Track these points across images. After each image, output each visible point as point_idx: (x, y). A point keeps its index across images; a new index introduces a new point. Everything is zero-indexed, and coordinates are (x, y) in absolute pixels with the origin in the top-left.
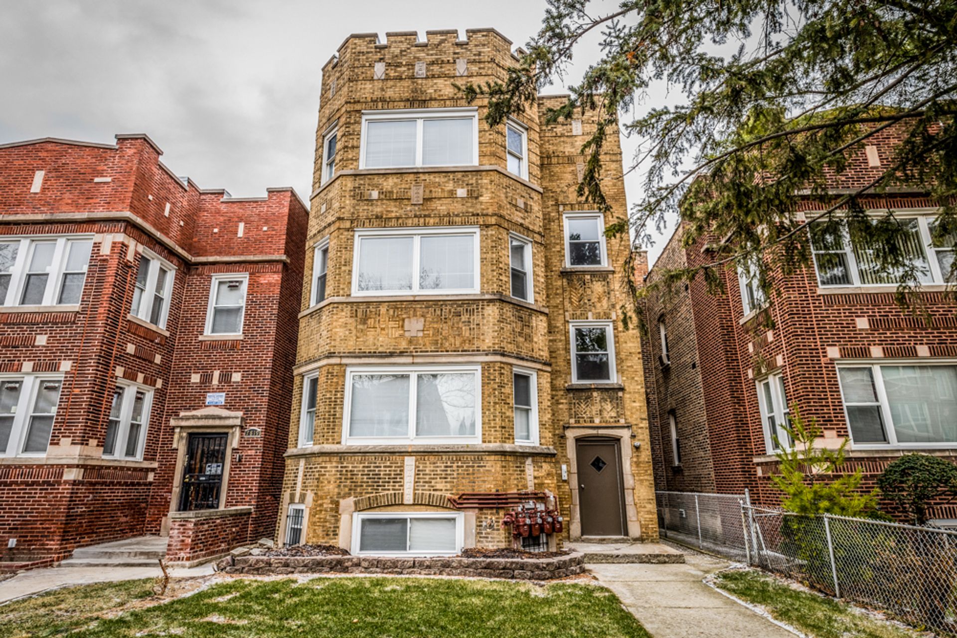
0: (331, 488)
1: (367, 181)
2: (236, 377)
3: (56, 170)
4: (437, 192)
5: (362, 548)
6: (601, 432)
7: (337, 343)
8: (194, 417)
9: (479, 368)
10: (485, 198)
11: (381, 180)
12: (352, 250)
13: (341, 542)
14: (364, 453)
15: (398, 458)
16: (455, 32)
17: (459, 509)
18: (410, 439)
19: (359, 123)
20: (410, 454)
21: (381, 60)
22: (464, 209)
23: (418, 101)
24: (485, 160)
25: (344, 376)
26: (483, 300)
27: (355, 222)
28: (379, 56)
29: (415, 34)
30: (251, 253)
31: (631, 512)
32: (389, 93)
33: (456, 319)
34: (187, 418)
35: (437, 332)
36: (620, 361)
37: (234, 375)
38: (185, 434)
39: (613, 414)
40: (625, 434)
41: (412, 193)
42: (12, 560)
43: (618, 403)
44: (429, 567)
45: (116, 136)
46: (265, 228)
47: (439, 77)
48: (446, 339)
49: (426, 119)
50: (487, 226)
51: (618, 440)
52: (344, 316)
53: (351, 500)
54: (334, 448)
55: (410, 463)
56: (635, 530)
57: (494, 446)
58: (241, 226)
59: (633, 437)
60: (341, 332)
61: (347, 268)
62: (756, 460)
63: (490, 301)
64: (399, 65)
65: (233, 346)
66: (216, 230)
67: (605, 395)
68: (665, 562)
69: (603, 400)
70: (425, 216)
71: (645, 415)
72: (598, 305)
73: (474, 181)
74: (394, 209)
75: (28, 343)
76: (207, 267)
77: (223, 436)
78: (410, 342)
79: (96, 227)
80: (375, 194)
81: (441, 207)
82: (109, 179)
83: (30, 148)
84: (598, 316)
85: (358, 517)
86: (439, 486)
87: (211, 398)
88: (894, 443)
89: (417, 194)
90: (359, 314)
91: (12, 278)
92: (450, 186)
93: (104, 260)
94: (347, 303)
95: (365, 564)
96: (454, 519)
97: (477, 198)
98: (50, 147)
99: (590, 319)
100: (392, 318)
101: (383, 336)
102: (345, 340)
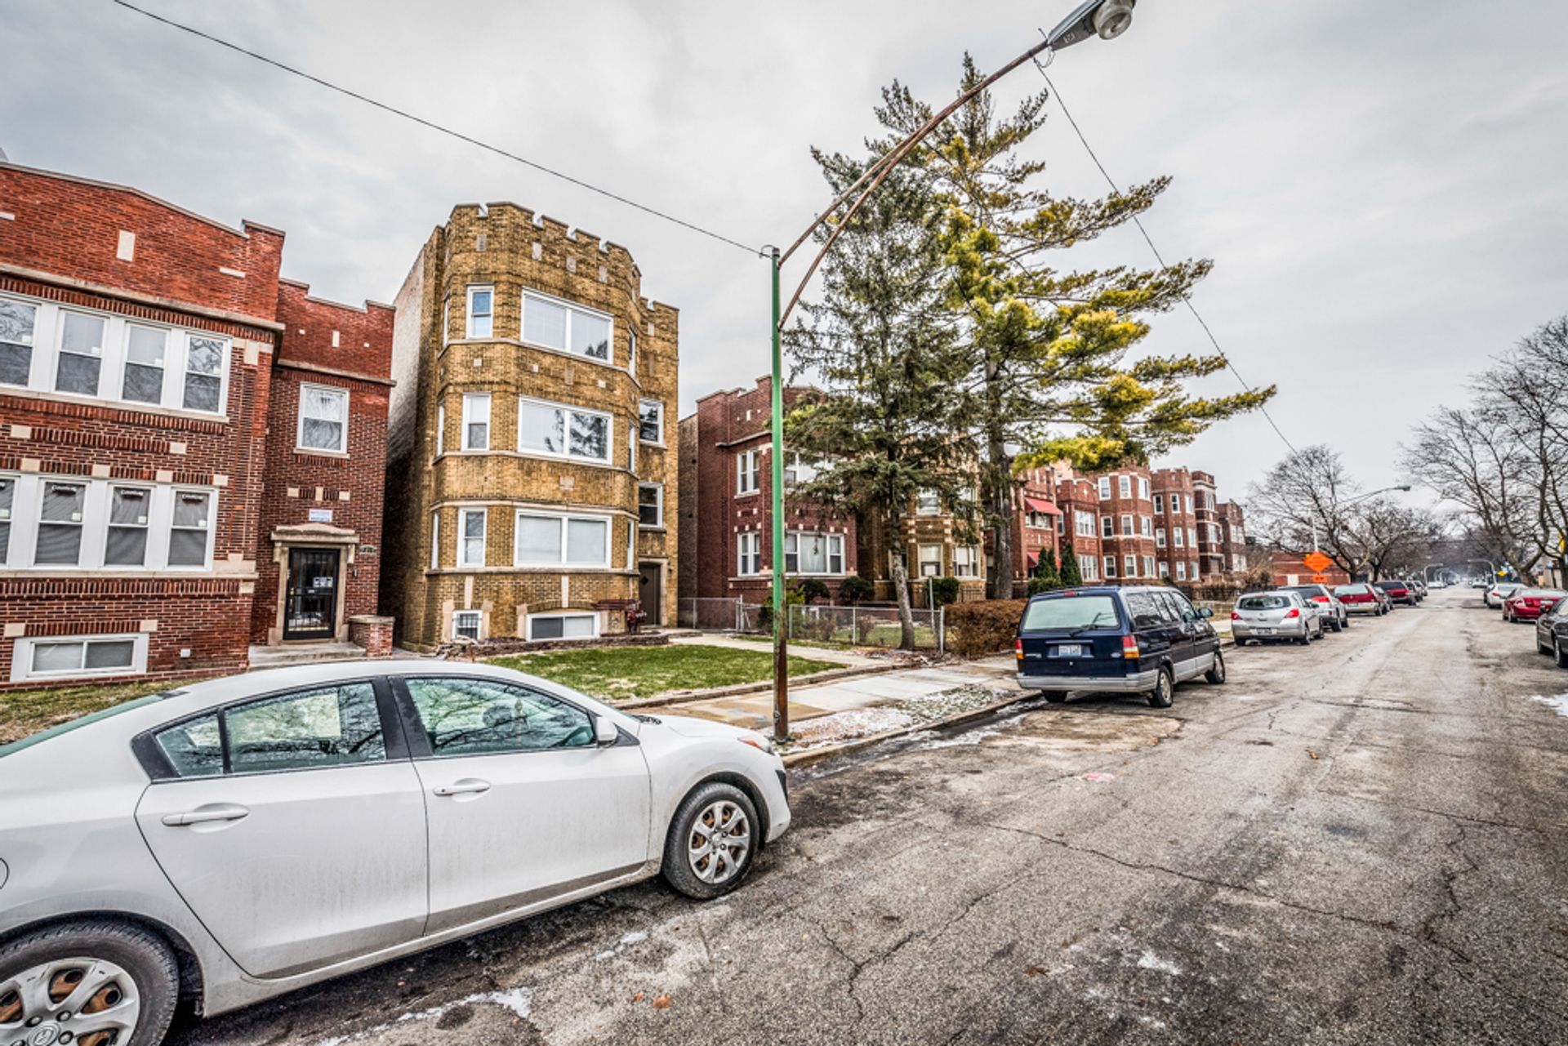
0: (509, 598)
1: (529, 354)
2: (344, 496)
3: (155, 238)
4: (584, 380)
5: (533, 637)
7: (508, 489)
8: (295, 532)
9: (610, 518)
10: (618, 392)
11: (540, 357)
12: (517, 412)
13: (519, 634)
14: (532, 574)
15: (556, 577)
16: (598, 239)
17: (598, 610)
18: (564, 564)
19: (520, 296)
20: (565, 574)
21: (538, 241)
22: (603, 398)
23: (569, 293)
24: (618, 362)
25: (514, 515)
27: (520, 389)
28: (535, 236)
29: (566, 227)
30: (349, 369)
31: (663, 610)
32: (546, 277)
33: (596, 481)
34: (287, 533)
35: (583, 489)
36: (665, 513)
37: (341, 494)
38: (286, 549)
39: (659, 549)
40: (664, 562)
41: (565, 374)
42: (188, 668)
43: (662, 542)
45: (244, 221)
46: (367, 345)
47: (586, 277)
48: (589, 495)
49: (575, 312)
51: (658, 566)
52: (512, 468)
53: (525, 606)
54: (509, 569)
55: (565, 580)
56: (664, 621)
57: (618, 570)
58: (336, 336)
59: (669, 564)
60: (511, 481)
61: (514, 427)
62: (730, 579)
63: (619, 471)
64: (553, 252)
65: (339, 463)
66: (302, 332)
67: (655, 535)
69: (654, 539)
70: (575, 396)
71: (676, 550)
73: (610, 377)
74: (552, 385)
75: (160, 452)
76: (294, 374)
77: (333, 553)
78: (564, 494)
79: (234, 329)
80: (536, 368)
81: (587, 392)
82: (242, 275)
83: (101, 193)
85: (530, 617)
86: (584, 596)
87: (314, 514)
89: (569, 376)
90: (525, 468)
92: (593, 376)
93: (251, 371)
94: (515, 457)
96: (592, 617)
97: (612, 391)
98: (135, 200)
99: (649, 481)
100: (551, 474)
101: (545, 487)
102: (514, 487)
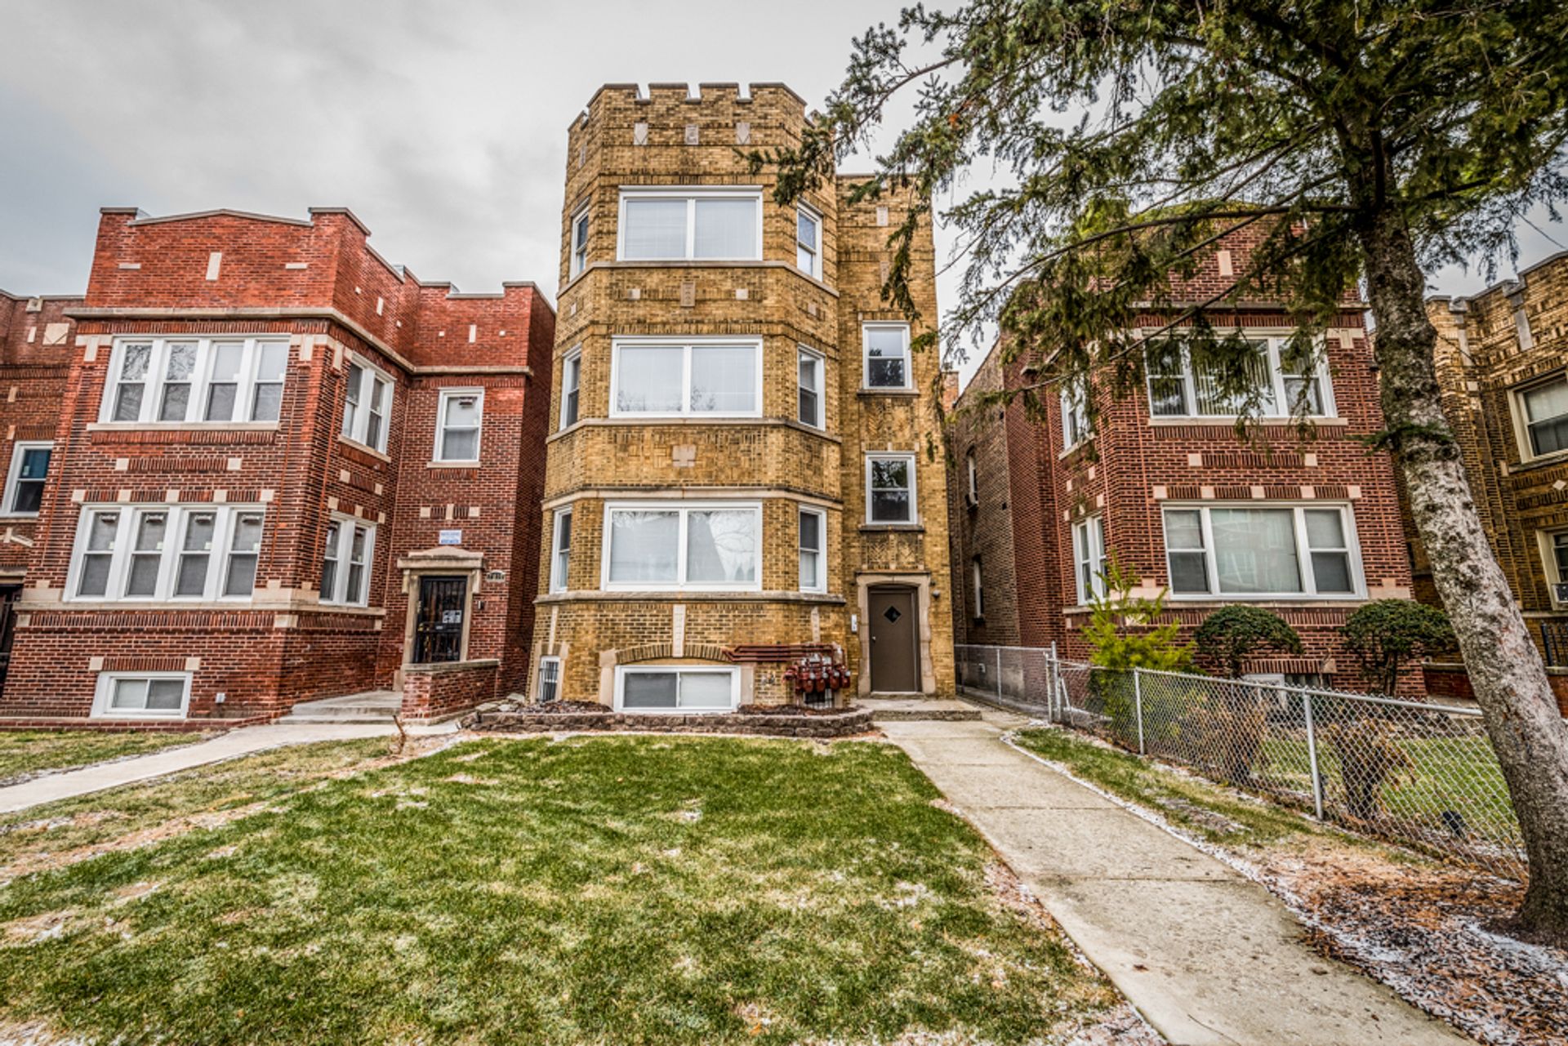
0: (589, 639)
1: (627, 277)
2: (474, 512)
3: (236, 251)
4: (712, 293)
5: (626, 704)
6: (897, 579)
7: (593, 474)
8: (425, 558)
9: (760, 505)
10: (770, 301)
11: (644, 276)
12: (609, 361)
13: (601, 698)
14: (627, 601)
15: (666, 607)
16: (735, 86)
17: (736, 663)
18: (680, 585)
19: (616, 202)
20: (679, 601)
21: (642, 120)
22: (745, 314)
23: (689, 176)
24: (771, 254)
25: (602, 512)
26: (766, 426)
27: (613, 327)
28: (640, 114)
29: (685, 87)
30: (485, 363)
31: (926, 666)
32: (653, 164)
33: (734, 447)
34: (418, 559)
35: (711, 462)
36: (921, 499)
37: (472, 509)
38: (415, 577)
39: (912, 559)
40: (924, 582)
41: (681, 293)
42: (221, 716)
43: (918, 547)
44: (701, 724)
45: (310, 209)
46: (502, 333)
47: (715, 145)
48: (722, 470)
49: (699, 200)
50: (772, 336)
51: (915, 588)
52: (600, 442)
53: (613, 652)
54: (592, 594)
55: (679, 611)
56: (929, 686)
57: (775, 593)
58: (473, 329)
59: (932, 585)
60: (597, 460)
61: (604, 384)
62: (1066, 611)
63: (774, 426)
64: (665, 128)
65: (469, 474)
66: (442, 334)
67: (903, 538)
68: (961, 719)
69: (901, 543)
70: (698, 322)
71: (947, 561)
72: (900, 434)
73: (756, 280)
74: (660, 313)
75: (219, 468)
76: (432, 380)
77: (461, 580)
78: (680, 473)
79: (293, 325)
80: (636, 293)
81: (717, 311)
82: (304, 265)
83: (201, 222)
84: (899, 447)
85: (621, 672)
86: (712, 638)
87: (446, 536)
88: (1216, 593)
89: (688, 294)
90: (619, 440)
91: (192, 388)
92: (728, 285)
93: (305, 368)
94: (605, 426)
95: (630, 721)
96: (729, 674)
97: (760, 301)
98: (225, 221)
99: (890, 450)
100: (658, 445)
101: (648, 465)
102: (602, 469)
